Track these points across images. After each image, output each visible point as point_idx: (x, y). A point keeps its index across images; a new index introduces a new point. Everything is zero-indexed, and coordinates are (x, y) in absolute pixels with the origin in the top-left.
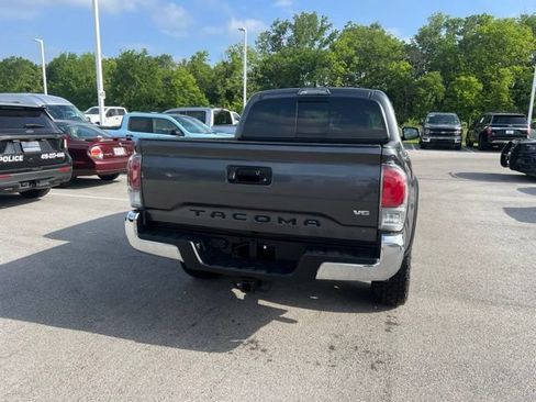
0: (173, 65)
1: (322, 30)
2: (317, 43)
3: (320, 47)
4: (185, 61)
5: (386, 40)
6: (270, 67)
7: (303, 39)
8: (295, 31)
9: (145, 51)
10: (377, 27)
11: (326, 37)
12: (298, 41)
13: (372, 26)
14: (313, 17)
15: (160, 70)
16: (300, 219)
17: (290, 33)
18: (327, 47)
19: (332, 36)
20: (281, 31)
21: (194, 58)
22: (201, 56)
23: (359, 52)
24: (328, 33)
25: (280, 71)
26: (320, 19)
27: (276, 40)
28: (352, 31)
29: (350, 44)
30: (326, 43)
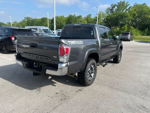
0: (82, 18)
1: (127, 6)
2: (125, 10)
3: (125, 11)
4: (85, 17)
5: (148, 8)
6: (109, 18)
7: (120, 9)
8: (118, 7)
9: (75, 15)
10: (145, 4)
11: (127, 8)
12: (118, 10)
13: (143, 4)
14: (124, 2)
15: (78, 20)
16: (44, 58)
17: (116, 8)
18: (128, 11)
19: (129, 8)
20: (114, 7)
21: (87, 16)
22: (90, 15)
23: (138, 12)
24: (128, 7)
25: (112, 19)
26: (126, 3)
27: (111, 10)
28: (136, 6)
29: (135, 10)
30: (128, 10)
